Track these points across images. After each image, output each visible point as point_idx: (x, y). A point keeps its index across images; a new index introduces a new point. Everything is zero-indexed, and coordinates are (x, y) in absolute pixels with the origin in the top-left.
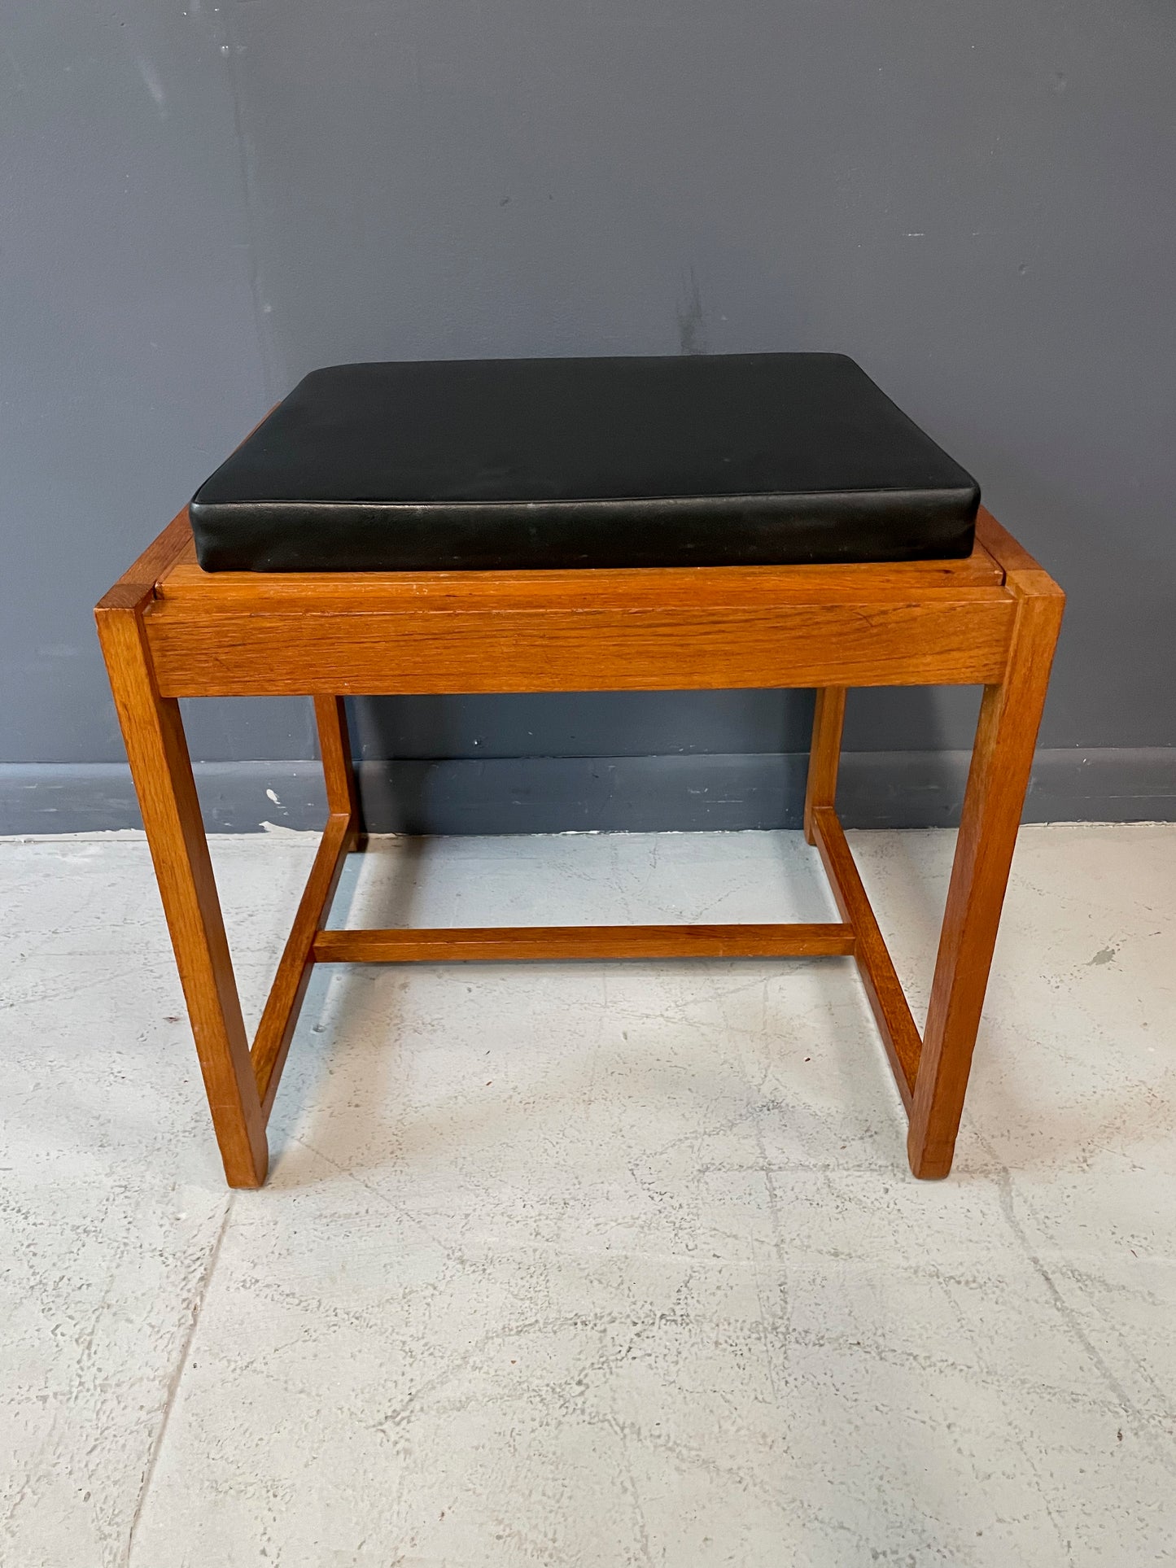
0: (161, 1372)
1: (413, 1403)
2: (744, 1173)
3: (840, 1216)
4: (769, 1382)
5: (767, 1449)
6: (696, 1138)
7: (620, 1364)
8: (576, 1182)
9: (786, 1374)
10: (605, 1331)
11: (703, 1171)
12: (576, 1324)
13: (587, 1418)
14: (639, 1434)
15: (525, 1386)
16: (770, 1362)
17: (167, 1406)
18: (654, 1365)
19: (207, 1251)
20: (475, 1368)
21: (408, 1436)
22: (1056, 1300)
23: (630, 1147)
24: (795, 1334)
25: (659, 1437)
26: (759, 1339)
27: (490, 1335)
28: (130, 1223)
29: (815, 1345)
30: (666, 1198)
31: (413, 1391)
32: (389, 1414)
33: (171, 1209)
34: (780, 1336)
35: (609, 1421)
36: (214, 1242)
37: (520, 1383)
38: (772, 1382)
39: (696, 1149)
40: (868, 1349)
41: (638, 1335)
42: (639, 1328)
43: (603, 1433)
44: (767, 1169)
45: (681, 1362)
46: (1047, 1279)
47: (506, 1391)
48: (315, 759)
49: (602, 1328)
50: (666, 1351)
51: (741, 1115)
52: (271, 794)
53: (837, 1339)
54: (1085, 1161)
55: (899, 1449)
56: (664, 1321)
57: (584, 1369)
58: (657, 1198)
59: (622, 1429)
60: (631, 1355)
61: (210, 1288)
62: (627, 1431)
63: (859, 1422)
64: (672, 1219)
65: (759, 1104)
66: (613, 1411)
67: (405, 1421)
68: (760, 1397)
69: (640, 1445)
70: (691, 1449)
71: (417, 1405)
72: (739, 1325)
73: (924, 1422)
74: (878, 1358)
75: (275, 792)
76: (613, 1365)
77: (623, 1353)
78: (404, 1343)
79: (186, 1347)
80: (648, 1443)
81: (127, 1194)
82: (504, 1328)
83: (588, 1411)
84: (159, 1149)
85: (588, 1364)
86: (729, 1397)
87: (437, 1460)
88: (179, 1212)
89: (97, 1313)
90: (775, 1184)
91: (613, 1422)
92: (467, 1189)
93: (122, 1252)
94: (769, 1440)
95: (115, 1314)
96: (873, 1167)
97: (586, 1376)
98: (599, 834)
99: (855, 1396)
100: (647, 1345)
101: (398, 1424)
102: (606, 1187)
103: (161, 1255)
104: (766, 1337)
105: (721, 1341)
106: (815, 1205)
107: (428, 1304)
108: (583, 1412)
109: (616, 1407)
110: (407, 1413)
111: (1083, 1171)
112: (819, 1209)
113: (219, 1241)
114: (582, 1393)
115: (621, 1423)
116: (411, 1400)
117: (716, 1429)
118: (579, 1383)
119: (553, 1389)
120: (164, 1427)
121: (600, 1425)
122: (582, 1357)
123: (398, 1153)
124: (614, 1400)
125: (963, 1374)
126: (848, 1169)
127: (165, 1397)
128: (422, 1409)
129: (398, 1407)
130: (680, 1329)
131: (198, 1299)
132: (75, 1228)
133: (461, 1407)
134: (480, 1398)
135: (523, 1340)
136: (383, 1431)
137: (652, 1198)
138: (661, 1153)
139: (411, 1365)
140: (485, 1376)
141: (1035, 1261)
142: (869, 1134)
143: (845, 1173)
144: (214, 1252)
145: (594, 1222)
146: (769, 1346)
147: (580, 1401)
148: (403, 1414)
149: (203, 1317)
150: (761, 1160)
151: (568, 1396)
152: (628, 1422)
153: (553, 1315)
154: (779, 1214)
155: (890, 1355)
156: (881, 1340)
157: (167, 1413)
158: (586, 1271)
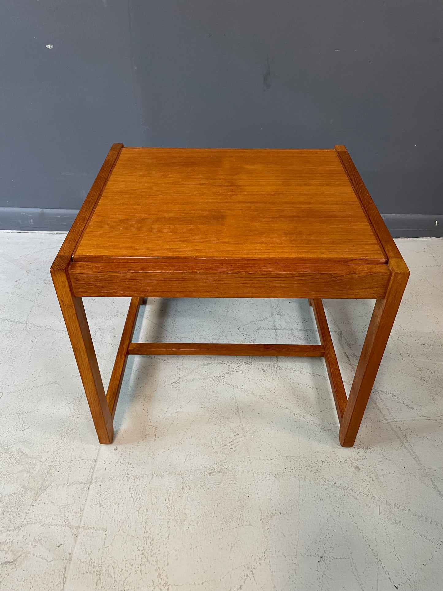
2: (269, 330)
3: (294, 341)
4: (271, 378)
5: (270, 392)
6: (257, 321)
7: (233, 373)
8: (223, 331)
9: (276, 376)
10: (230, 365)
11: (258, 329)
12: (222, 364)
13: (224, 384)
14: (237, 388)
15: (209, 377)
16: (272, 373)
18: (242, 373)
20: (196, 372)
21: (179, 386)
22: (349, 362)
23: (238, 323)
24: (279, 367)
25: (243, 388)
26: (270, 368)
27: (200, 365)
28: (102, 337)
29: (284, 370)
30: (247, 335)
31: (180, 377)
32: (174, 381)
33: (113, 334)
34: (275, 368)
35: (230, 385)
37: (207, 376)
38: (272, 378)
39: (256, 324)
40: (298, 371)
41: (238, 366)
42: (238, 365)
43: (228, 387)
44: (275, 329)
45: (249, 373)
46: (348, 357)
47: (204, 378)
49: (229, 365)
50: (245, 370)
51: (269, 316)
53: (290, 369)
54: (364, 330)
55: (303, 393)
56: (245, 364)
57: (224, 373)
58: (245, 335)
59: (233, 386)
60: (236, 371)
62: (234, 387)
63: (294, 387)
64: (249, 340)
65: (275, 313)
66: (231, 383)
67: (178, 383)
68: (269, 381)
69: (237, 390)
70: (250, 391)
71: (181, 380)
72: (264, 365)
73: (310, 388)
74: (300, 373)
76: (231, 373)
77: (234, 370)
78: (177, 366)
80: (239, 390)
81: (101, 330)
82: (203, 364)
83: (225, 382)
84: (108, 320)
85: (225, 372)
86: (261, 380)
87: (186, 392)
90: (277, 333)
91: (231, 385)
92: (193, 332)
93: (101, 344)
94: (270, 390)
95: (101, 358)
96: (305, 330)
97: (224, 375)
99: (293, 381)
100: (240, 369)
101: (176, 384)
102: (231, 332)
103: (112, 345)
104: (272, 368)
105: (260, 368)
106: (288, 338)
108: (223, 382)
109: (232, 382)
110: (178, 382)
111: (363, 332)
112: (289, 339)
114: (223, 379)
115: (233, 385)
116: (179, 379)
117: (257, 387)
118: (223, 376)
119: (216, 378)
121: (228, 385)
122: (223, 371)
123: (174, 322)
124: (231, 380)
125: (322, 378)
126: (298, 330)
128: (182, 381)
129: (176, 380)
130: (249, 365)
133: (193, 381)
134: (197, 379)
135: (208, 366)
136: (173, 385)
137: (244, 335)
138: (247, 325)
139: (179, 371)
140: (199, 374)
141: (345, 353)
142: (304, 322)
143: (297, 331)
145: (228, 341)
146: (272, 370)
147: (223, 380)
148: (177, 382)
150: (274, 327)
151: (219, 379)
152: (235, 385)
153: (216, 361)
154: (278, 340)
155: (303, 373)
156: (301, 370)
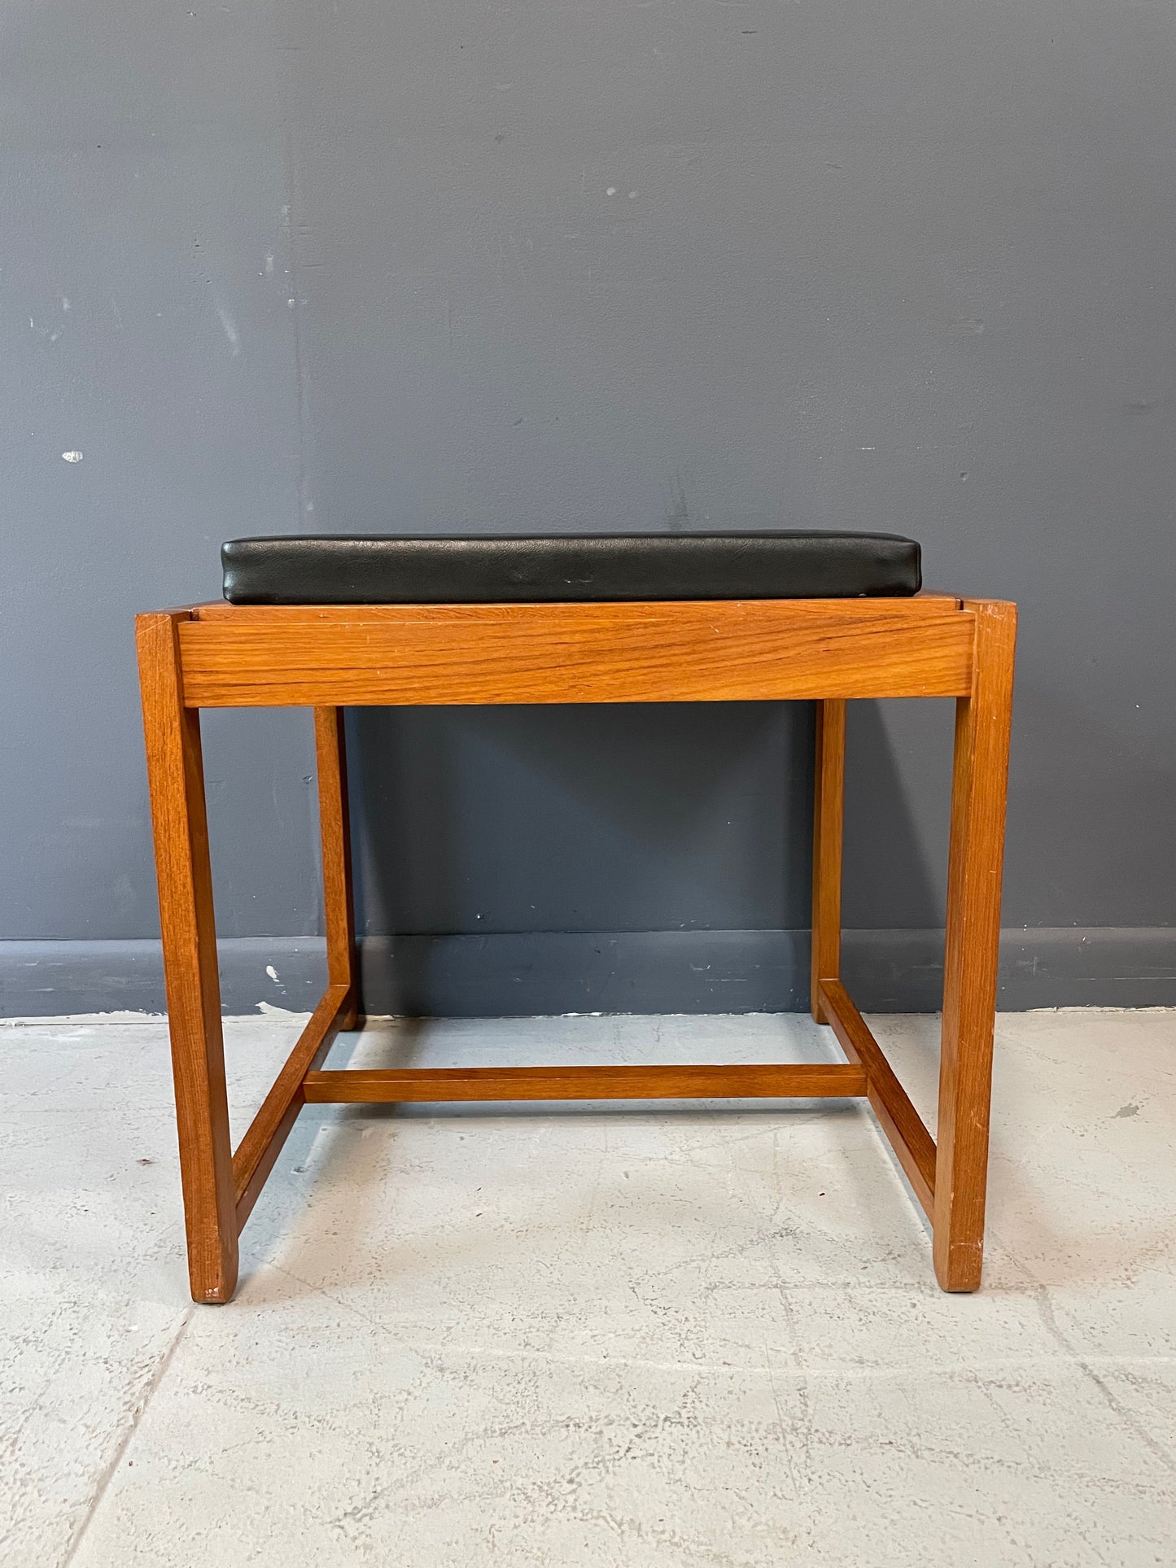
0: (91, 1469)
1: (377, 1501)
2: (755, 1291)
3: (864, 1328)
4: (789, 1481)
5: (789, 1544)
6: (703, 1260)
7: (617, 1463)
8: (571, 1298)
9: (809, 1471)
10: (601, 1432)
11: (712, 1288)
12: (568, 1426)
13: (580, 1515)
14: (639, 1530)
15: (508, 1484)
16: (790, 1461)
17: (94, 1501)
18: (656, 1464)
19: (158, 1359)
20: (450, 1467)
21: (368, 1531)
22: (1110, 1401)
23: (630, 1268)
24: (819, 1435)
25: (663, 1532)
26: (777, 1439)
27: (470, 1436)
28: (75, 1334)
29: (841, 1444)
30: (671, 1312)
31: (379, 1489)
32: (349, 1510)
33: (122, 1322)
34: (801, 1436)
35: (604, 1518)
36: (166, 1351)
37: (502, 1482)
38: (793, 1479)
39: (703, 1270)
40: (902, 1448)
41: (639, 1436)
42: (639, 1430)
43: (597, 1529)
44: (782, 1287)
45: (688, 1461)
46: (1098, 1382)
47: (485, 1489)
48: (317, 936)
49: (598, 1429)
50: (671, 1452)
51: (752, 1241)
52: (270, 971)
53: (866, 1439)
54: (1129, 1279)
55: (944, 1542)
56: (668, 1423)
57: (577, 1468)
58: (661, 1312)
59: (620, 1525)
60: (630, 1455)
61: (156, 1393)
62: (625, 1527)
63: (896, 1517)
64: (678, 1330)
65: (772, 1232)
66: (609, 1508)
67: (368, 1518)
68: (780, 1494)
69: (640, 1539)
70: (700, 1544)
71: (381, 1502)
72: (753, 1427)
73: (970, 1516)
74: (913, 1456)
75: (275, 969)
76: (610, 1465)
77: (622, 1453)
78: (371, 1444)
79: (122, 1446)
80: (650, 1538)
81: (76, 1308)
82: (486, 1430)
83: (579, 1508)
84: (115, 1271)
85: (581, 1463)
86: (744, 1493)
87: (402, 1555)
88: (130, 1325)
89: (27, 1414)
90: (790, 1300)
91: (609, 1519)
92: (450, 1304)
93: (63, 1360)
94: (791, 1535)
95: (46, 1415)
96: (898, 1284)
97: (579, 1474)
98: (600, 1016)
99: (890, 1493)
100: (650, 1446)
101: (360, 1520)
102: (604, 1303)
103: (106, 1363)
104: (784, 1437)
105: (734, 1440)
106: (835, 1317)
107: (401, 1408)
108: (574, 1508)
109: (612, 1505)
110: (371, 1510)
111: (1128, 1287)
112: (840, 1322)
113: (172, 1351)
114: (574, 1491)
115: (618, 1519)
116: (375, 1498)
117: (729, 1525)
118: (571, 1481)
119: (540, 1488)
120: (88, 1519)
121: (593, 1521)
122: (575, 1456)
123: (378, 1274)
124: (610, 1497)
125: (1013, 1470)
126: (871, 1287)
127: (92, 1491)
128: (387, 1506)
129: (360, 1505)
130: (686, 1430)
131: (142, 1403)
132: (13, 1339)
133: (434, 1504)
134: (456, 1497)
135: (507, 1441)
136: (342, 1528)
137: (655, 1313)
138: (666, 1274)
139: (377, 1465)
140: (463, 1475)
141: (1084, 1366)
142: (891, 1257)
143: (868, 1290)
144: (165, 1360)
145: (590, 1333)
146: (789, 1446)
147: (571, 1498)
148: (365, 1511)
149: (145, 1419)
150: (775, 1279)
151: (557, 1494)
152: (627, 1519)
153: (541, 1419)
154: (796, 1327)
155: (926, 1454)
156: (915, 1440)
157: (93, 1509)
158: (581, 1378)
